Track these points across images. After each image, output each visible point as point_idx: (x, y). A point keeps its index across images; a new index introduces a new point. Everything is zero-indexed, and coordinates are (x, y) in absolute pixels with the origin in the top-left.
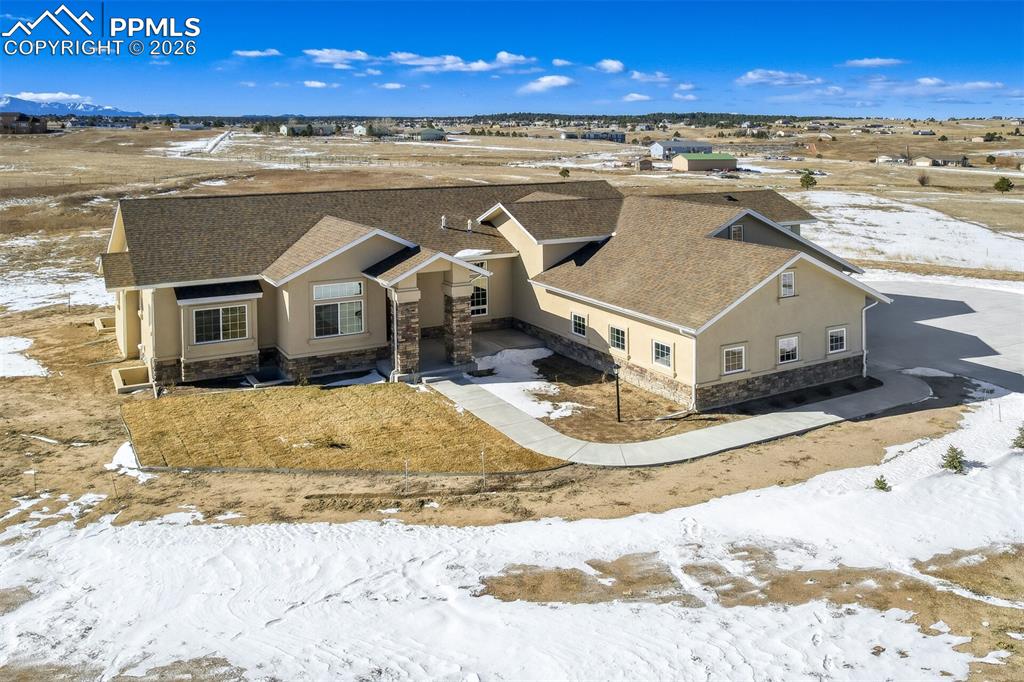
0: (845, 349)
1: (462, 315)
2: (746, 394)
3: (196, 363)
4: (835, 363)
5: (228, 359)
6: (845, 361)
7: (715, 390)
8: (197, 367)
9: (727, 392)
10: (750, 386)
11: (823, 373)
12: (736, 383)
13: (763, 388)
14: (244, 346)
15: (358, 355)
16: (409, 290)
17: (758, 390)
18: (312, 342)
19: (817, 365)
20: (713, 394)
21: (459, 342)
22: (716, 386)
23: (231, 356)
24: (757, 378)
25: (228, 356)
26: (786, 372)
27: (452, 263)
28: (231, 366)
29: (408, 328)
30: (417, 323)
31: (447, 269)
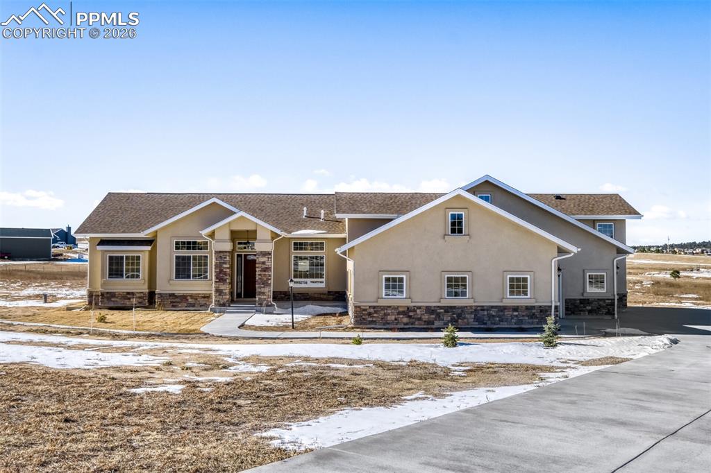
0: (529, 296)
1: (264, 266)
2: (405, 320)
3: (108, 293)
4: (516, 309)
5: (128, 293)
6: (527, 308)
7: (372, 310)
8: (108, 295)
9: (386, 315)
10: (411, 314)
11: (499, 316)
12: (396, 308)
13: (426, 317)
14: (139, 285)
15: (204, 297)
16: (223, 241)
17: (420, 319)
18: (171, 282)
19: (492, 307)
20: (370, 314)
21: (261, 288)
22: (374, 307)
23: (131, 291)
24: (419, 308)
25: (128, 291)
26: (454, 307)
27: (257, 224)
28: (129, 299)
29: (221, 271)
30: (228, 268)
31: (253, 228)
